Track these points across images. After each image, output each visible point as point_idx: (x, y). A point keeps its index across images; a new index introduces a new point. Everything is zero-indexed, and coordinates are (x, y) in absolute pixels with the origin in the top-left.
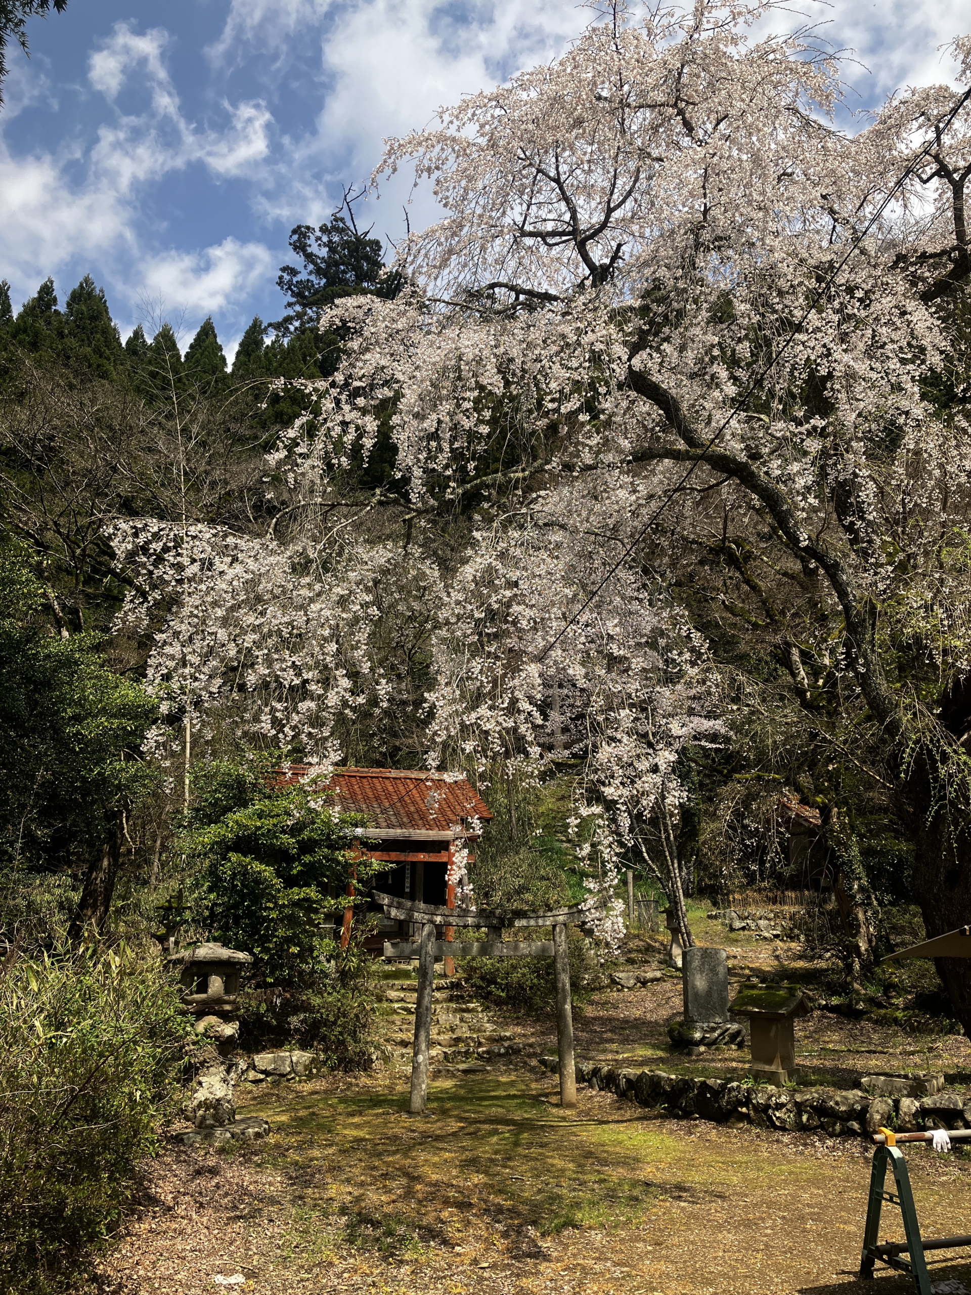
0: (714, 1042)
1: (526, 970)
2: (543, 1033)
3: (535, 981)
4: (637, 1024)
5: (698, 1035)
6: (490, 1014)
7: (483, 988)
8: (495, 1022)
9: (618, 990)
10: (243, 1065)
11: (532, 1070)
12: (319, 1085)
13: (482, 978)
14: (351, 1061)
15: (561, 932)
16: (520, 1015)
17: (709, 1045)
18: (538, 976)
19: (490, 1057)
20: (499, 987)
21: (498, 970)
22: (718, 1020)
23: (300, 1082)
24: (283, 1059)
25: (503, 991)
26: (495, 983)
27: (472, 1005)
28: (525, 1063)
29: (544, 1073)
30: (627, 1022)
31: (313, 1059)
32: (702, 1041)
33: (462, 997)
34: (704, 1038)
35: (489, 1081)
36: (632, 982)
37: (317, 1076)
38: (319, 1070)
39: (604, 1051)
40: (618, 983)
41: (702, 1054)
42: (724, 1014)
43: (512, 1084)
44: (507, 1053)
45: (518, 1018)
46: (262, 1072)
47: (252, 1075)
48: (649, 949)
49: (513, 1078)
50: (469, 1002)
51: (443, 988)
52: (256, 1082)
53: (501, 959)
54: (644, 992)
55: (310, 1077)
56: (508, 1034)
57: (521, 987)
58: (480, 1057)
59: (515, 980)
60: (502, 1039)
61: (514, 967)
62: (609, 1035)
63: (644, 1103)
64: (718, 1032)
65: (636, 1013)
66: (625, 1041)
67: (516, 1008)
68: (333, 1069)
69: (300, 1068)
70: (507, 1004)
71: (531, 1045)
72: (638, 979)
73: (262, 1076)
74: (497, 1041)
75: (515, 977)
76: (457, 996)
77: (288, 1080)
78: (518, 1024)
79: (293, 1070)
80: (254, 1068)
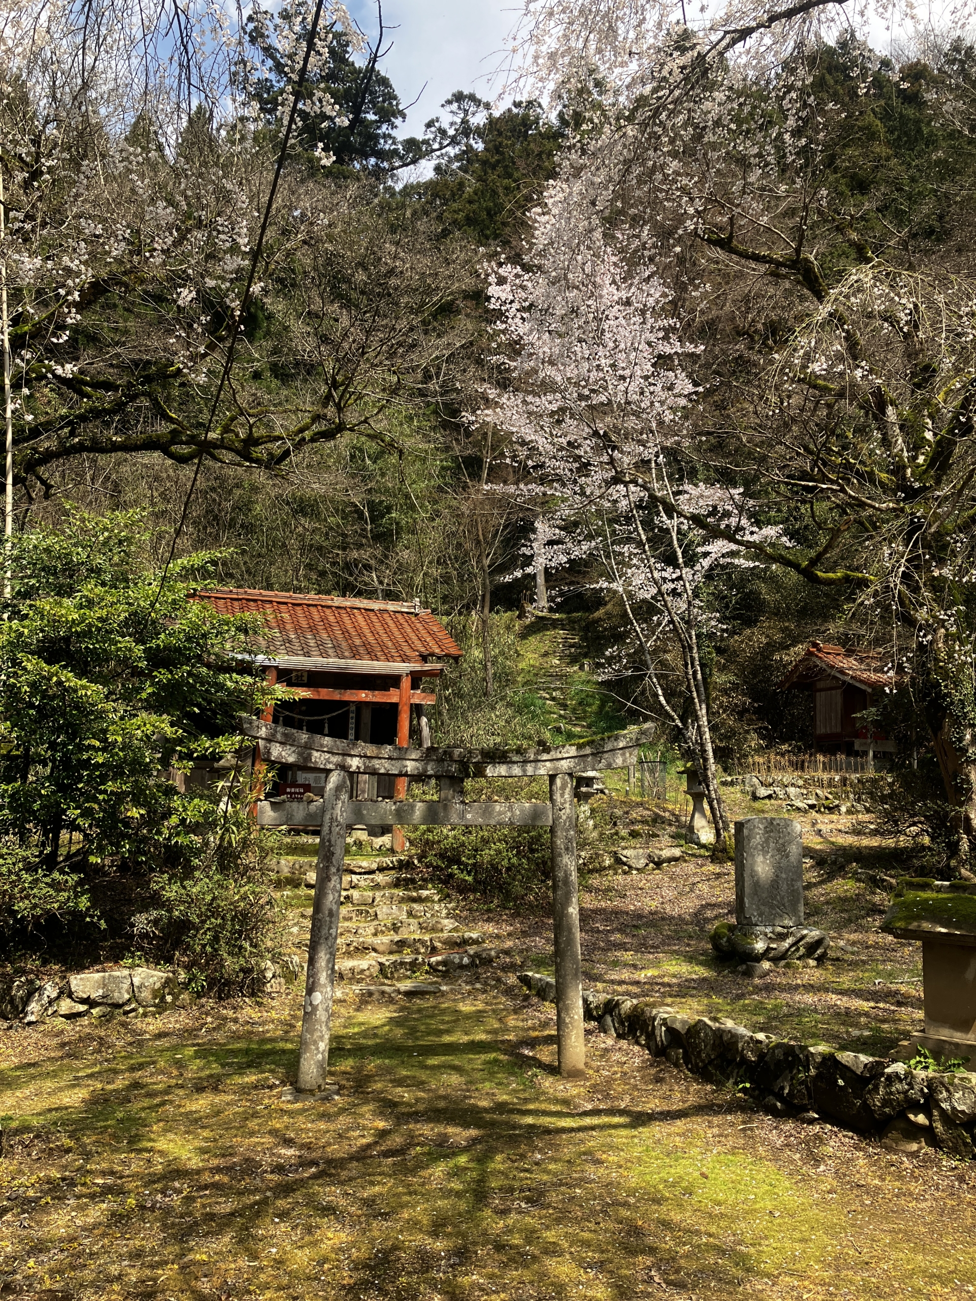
0: (784, 956)
1: (502, 846)
2: (524, 934)
3: (514, 860)
4: (655, 920)
5: (760, 946)
6: (450, 906)
7: (442, 869)
8: (456, 917)
9: (625, 873)
10: (51, 991)
11: (509, 992)
12: (174, 1021)
13: (442, 856)
14: (228, 983)
15: (563, 787)
16: (492, 906)
17: (775, 960)
18: (519, 853)
19: (448, 971)
20: (463, 867)
21: (463, 845)
22: (787, 922)
23: (145, 1015)
24: (117, 981)
25: (469, 873)
26: (458, 862)
27: (424, 893)
28: (499, 980)
29: (526, 998)
30: (640, 917)
31: (168, 981)
32: (765, 955)
33: (413, 881)
34: (768, 949)
35: (443, 1012)
36: (642, 862)
37: (174, 1006)
38: (176, 998)
39: (615, 963)
40: (625, 864)
41: (766, 974)
42: (795, 912)
43: (478, 1017)
44: (472, 964)
45: (489, 911)
46: (83, 1001)
47: (66, 1005)
48: (657, 820)
49: (481, 1006)
50: (422, 888)
51: (388, 868)
52: (71, 1017)
53: (467, 830)
54: (658, 875)
55: (161, 1008)
56: (474, 935)
57: (495, 868)
58: (433, 969)
59: (486, 859)
60: (465, 942)
61: (485, 841)
62: (617, 937)
63: (703, 1074)
64: (790, 940)
65: (652, 904)
66: (642, 947)
67: (487, 895)
68: (199, 995)
69: (146, 995)
70: (474, 891)
71: (507, 952)
72: (650, 858)
73: (82, 1008)
74: (458, 945)
75: (487, 855)
76: (405, 879)
77: (126, 1013)
78: (489, 920)
79: (134, 998)
80: (70, 995)
